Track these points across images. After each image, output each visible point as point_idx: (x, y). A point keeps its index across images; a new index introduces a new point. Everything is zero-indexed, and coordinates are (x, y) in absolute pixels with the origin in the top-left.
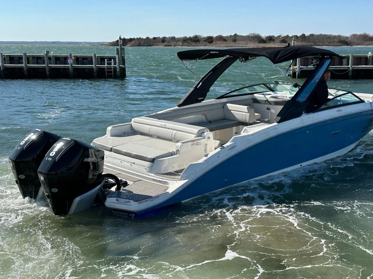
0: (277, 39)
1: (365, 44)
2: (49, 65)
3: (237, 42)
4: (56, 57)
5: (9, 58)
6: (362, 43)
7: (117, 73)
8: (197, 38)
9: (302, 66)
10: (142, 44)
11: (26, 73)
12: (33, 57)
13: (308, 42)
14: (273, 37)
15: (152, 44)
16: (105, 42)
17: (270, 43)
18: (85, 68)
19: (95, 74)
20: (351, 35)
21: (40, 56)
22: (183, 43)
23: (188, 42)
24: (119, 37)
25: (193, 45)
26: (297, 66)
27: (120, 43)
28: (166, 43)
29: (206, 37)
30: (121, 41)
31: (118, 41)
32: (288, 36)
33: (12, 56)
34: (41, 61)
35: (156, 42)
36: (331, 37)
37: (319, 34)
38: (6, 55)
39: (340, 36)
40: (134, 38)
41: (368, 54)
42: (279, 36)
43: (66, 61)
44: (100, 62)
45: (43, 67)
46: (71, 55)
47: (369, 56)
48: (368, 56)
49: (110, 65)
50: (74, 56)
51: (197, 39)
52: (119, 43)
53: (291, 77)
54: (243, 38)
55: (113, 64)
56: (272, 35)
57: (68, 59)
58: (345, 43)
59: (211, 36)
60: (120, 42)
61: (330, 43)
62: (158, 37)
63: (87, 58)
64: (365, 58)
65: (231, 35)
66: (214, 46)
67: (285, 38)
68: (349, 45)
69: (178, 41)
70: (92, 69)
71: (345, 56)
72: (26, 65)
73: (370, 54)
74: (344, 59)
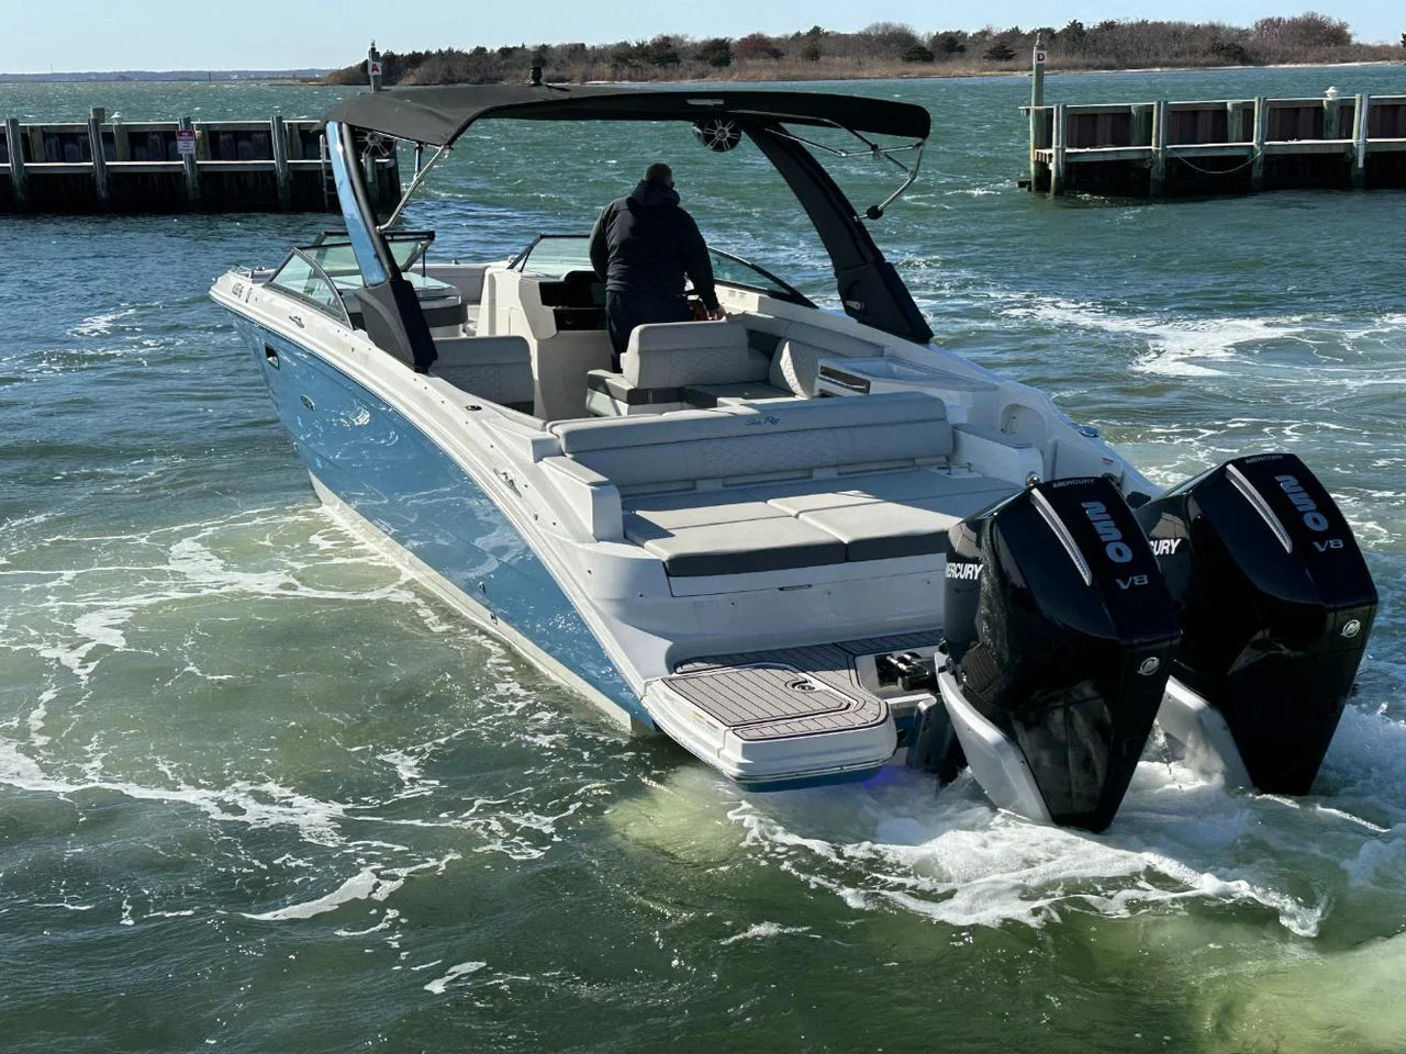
0: (975, 43)
1: (1310, 57)
2: (107, 163)
3: (822, 58)
4: (132, 130)
6: (1299, 54)
8: (669, 46)
9: (1071, 147)
10: (459, 71)
11: (19, 194)
12: (44, 135)
13: (1094, 54)
14: (961, 35)
15: (495, 73)
16: (320, 71)
17: (947, 59)
18: (246, 172)
19: (280, 196)
20: (1257, 24)
21: (68, 131)
22: (616, 66)
23: (636, 61)
24: (369, 48)
25: (652, 74)
26: (1054, 146)
27: (376, 73)
28: (550, 71)
29: (705, 42)
30: (379, 65)
31: (366, 63)
32: (1015, 33)
34: (76, 148)
35: (511, 68)
36: (1183, 33)
37: (1134, 21)
39: (1219, 28)
40: (427, 53)
41: (1325, 96)
42: (984, 34)
43: (172, 144)
44: (300, 146)
45: (86, 171)
46: (187, 121)
47: (1330, 103)
48: (1325, 103)
50: (199, 126)
51: (670, 51)
52: (371, 73)
53: (1030, 189)
54: (846, 43)
56: (955, 30)
57: (178, 138)
58: (1236, 53)
59: (722, 37)
60: (374, 70)
61: (1176, 55)
62: (520, 46)
63: (251, 132)
64: (1312, 111)
65: (798, 34)
66: (735, 77)
67: (1005, 40)
68: (1250, 62)
69: (595, 61)
70: (271, 174)
71: (1234, 105)
72: (19, 166)
73: (1331, 94)
74: (1232, 119)
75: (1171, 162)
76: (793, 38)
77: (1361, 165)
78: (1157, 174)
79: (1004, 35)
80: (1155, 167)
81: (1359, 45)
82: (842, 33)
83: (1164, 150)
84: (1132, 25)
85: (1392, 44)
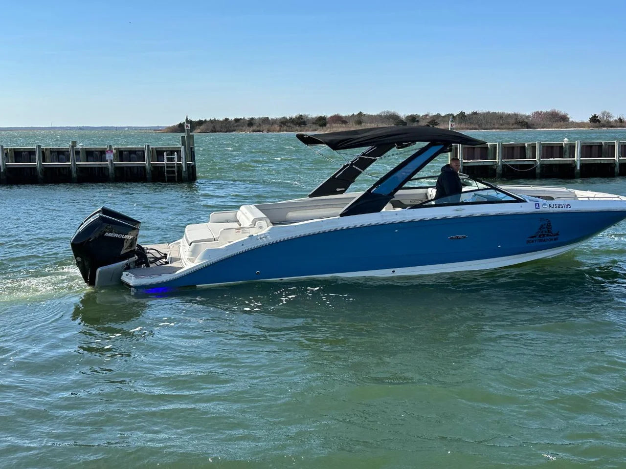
0: (423, 119)
1: (554, 126)
2: (77, 163)
3: (363, 124)
4: (87, 150)
5: (13, 153)
6: (549, 125)
7: (183, 173)
8: (302, 119)
9: (464, 160)
10: (218, 129)
11: (40, 175)
12: (51, 151)
13: (469, 124)
14: (417, 116)
15: (233, 128)
18: (133, 167)
19: (147, 176)
20: (532, 113)
21: (61, 150)
22: (281, 126)
23: (289, 124)
25: (295, 129)
27: (187, 128)
28: (255, 128)
29: (316, 118)
30: (189, 125)
31: (183, 124)
32: (438, 116)
33: (19, 150)
34: (64, 157)
35: (239, 126)
36: (504, 116)
37: (485, 112)
38: (10, 149)
39: (516, 115)
40: (205, 120)
42: (427, 115)
43: (103, 156)
44: (156, 156)
45: (68, 166)
46: (110, 146)
47: (565, 144)
48: (563, 144)
49: (172, 161)
50: (115, 149)
51: (302, 121)
54: (372, 118)
55: (176, 159)
56: (415, 114)
57: (106, 153)
58: (525, 124)
59: (323, 115)
60: (187, 126)
61: (502, 125)
62: (243, 118)
63: (136, 151)
64: (558, 148)
65: (353, 115)
66: (328, 131)
67: (435, 118)
68: (530, 128)
69: (273, 124)
70: (144, 168)
71: (528, 145)
72: (40, 163)
73: (566, 140)
74: (528, 150)
75: (504, 166)
76: (351, 116)
77: (578, 168)
78: (499, 170)
79: (435, 116)
80: (498, 168)
81: (573, 122)
82: (371, 114)
83: (502, 162)
84: (484, 113)
85: (585, 122)
